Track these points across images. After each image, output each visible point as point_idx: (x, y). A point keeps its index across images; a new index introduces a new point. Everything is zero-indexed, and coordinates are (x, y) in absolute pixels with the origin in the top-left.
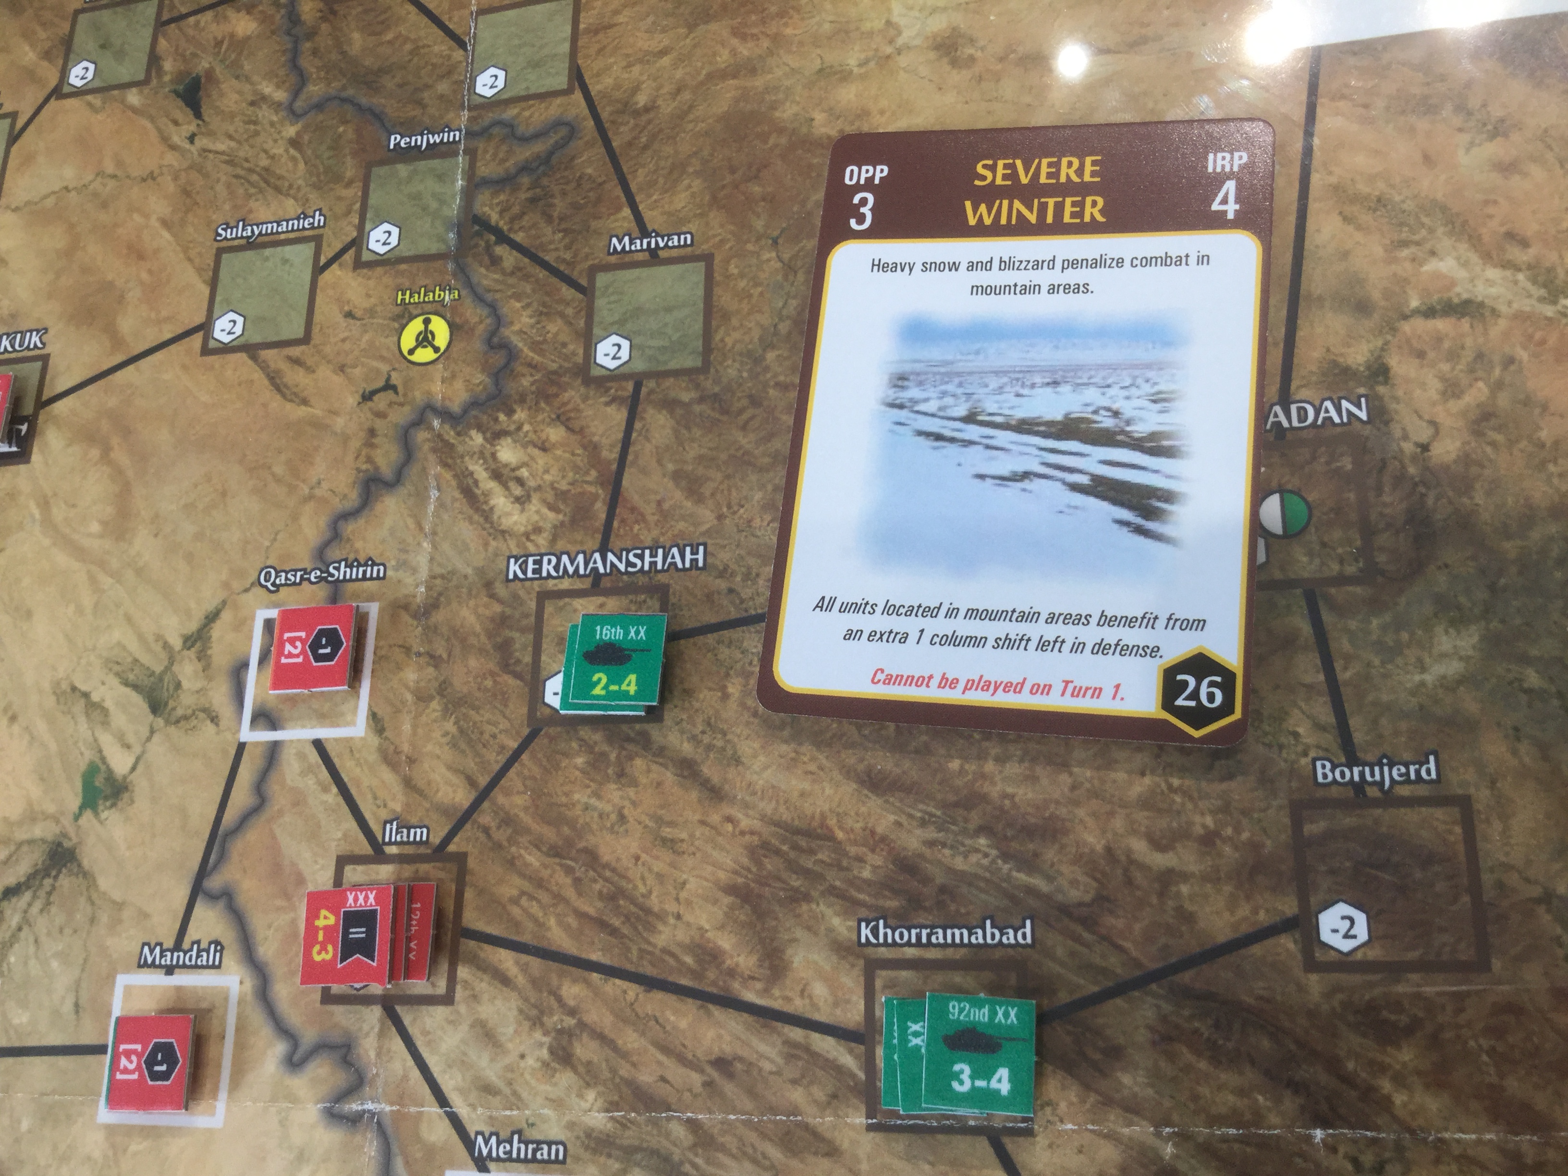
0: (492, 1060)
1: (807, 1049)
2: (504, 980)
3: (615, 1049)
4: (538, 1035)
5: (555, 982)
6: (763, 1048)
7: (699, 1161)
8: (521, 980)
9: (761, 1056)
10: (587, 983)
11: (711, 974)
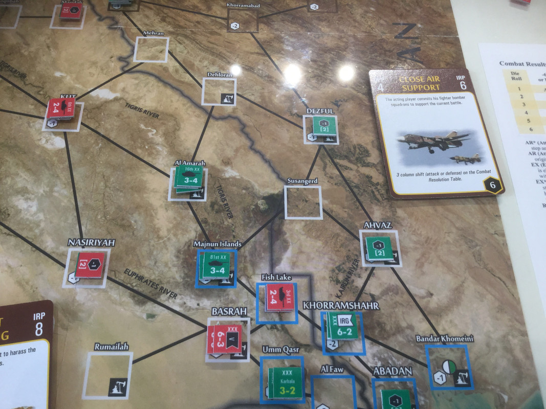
0: (148, 20)
1: (216, 21)
2: (151, 9)
3: (175, 19)
4: (158, 17)
5: (162, 9)
6: (206, 20)
7: (193, 36)
8: (154, 9)
9: (206, 21)
10: (169, 10)
11: (196, 9)
